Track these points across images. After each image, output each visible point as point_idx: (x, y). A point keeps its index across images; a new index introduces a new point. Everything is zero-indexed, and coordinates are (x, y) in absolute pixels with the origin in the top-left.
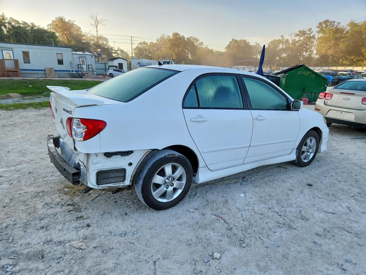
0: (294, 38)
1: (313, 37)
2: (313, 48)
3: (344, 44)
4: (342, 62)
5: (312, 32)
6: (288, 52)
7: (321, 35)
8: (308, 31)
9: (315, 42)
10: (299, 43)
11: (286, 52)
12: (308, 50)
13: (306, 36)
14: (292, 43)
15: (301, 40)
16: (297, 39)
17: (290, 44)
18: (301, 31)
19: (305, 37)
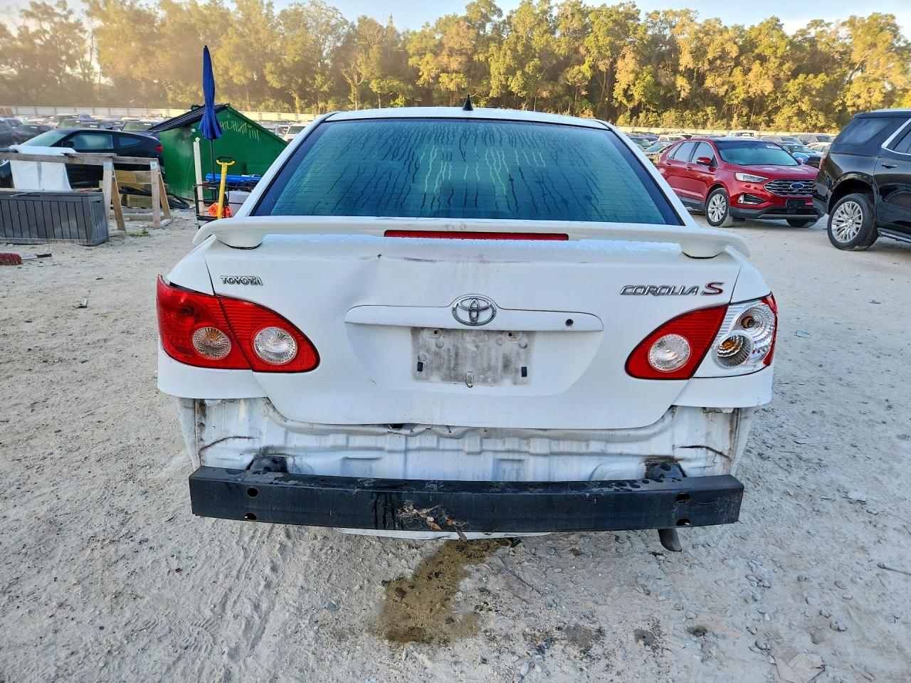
0: (21, 22)
1: (78, 25)
2: (87, 57)
3: (165, 54)
4: (174, 100)
5: (70, 12)
6: (16, 63)
7: (98, 23)
8: (57, 5)
9: (89, 42)
10: (41, 39)
11: (10, 60)
12: (77, 61)
13: (56, 19)
14: (19, 35)
15: (45, 31)
16: (33, 25)
17: (14, 39)
18: (36, 4)
19: (55, 23)
